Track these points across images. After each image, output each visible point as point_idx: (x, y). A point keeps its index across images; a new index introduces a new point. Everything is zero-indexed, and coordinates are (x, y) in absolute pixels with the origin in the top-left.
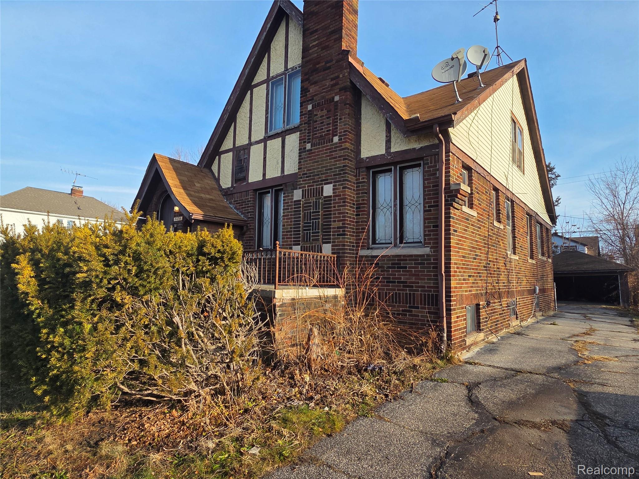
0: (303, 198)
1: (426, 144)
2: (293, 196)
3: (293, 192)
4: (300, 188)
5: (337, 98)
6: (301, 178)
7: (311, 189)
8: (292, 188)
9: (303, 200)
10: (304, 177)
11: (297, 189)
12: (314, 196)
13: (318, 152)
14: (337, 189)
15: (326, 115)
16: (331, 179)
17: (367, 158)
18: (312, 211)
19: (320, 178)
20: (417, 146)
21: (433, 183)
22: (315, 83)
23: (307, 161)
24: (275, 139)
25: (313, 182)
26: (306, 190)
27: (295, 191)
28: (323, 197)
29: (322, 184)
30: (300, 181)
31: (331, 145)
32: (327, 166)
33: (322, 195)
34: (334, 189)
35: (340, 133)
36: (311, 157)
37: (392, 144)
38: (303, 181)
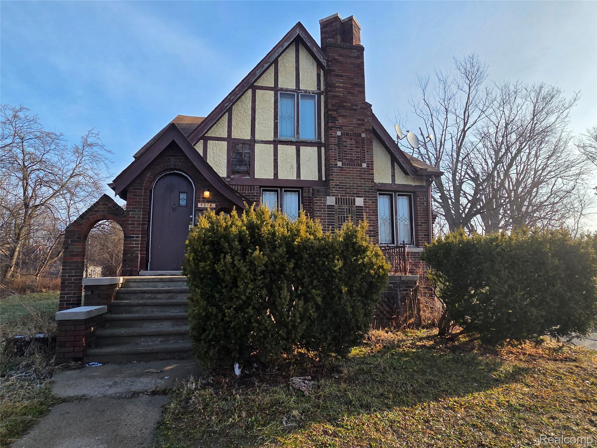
0: (336, 204)
1: (418, 184)
2: (326, 200)
3: (326, 198)
4: (333, 196)
5: (363, 135)
6: (334, 188)
7: (344, 198)
8: (325, 194)
9: (336, 206)
10: (337, 188)
11: (330, 196)
12: (347, 204)
13: (348, 170)
14: (367, 202)
15: (354, 145)
16: (362, 194)
17: (379, 183)
18: (345, 216)
19: (352, 191)
20: (413, 184)
21: (422, 208)
22: (343, 116)
23: (338, 175)
24: (287, 145)
25: (345, 193)
26: (339, 198)
27: (328, 197)
28: (354, 206)
29: (354, 196)
30: (333, 190)
31: (360, 168)
32: (358, 184)
33: (354, 204)
34: (364, 202)
35: (367, 161)
36: (343, 173)
37: (396, 179)
38: (336, 190)
